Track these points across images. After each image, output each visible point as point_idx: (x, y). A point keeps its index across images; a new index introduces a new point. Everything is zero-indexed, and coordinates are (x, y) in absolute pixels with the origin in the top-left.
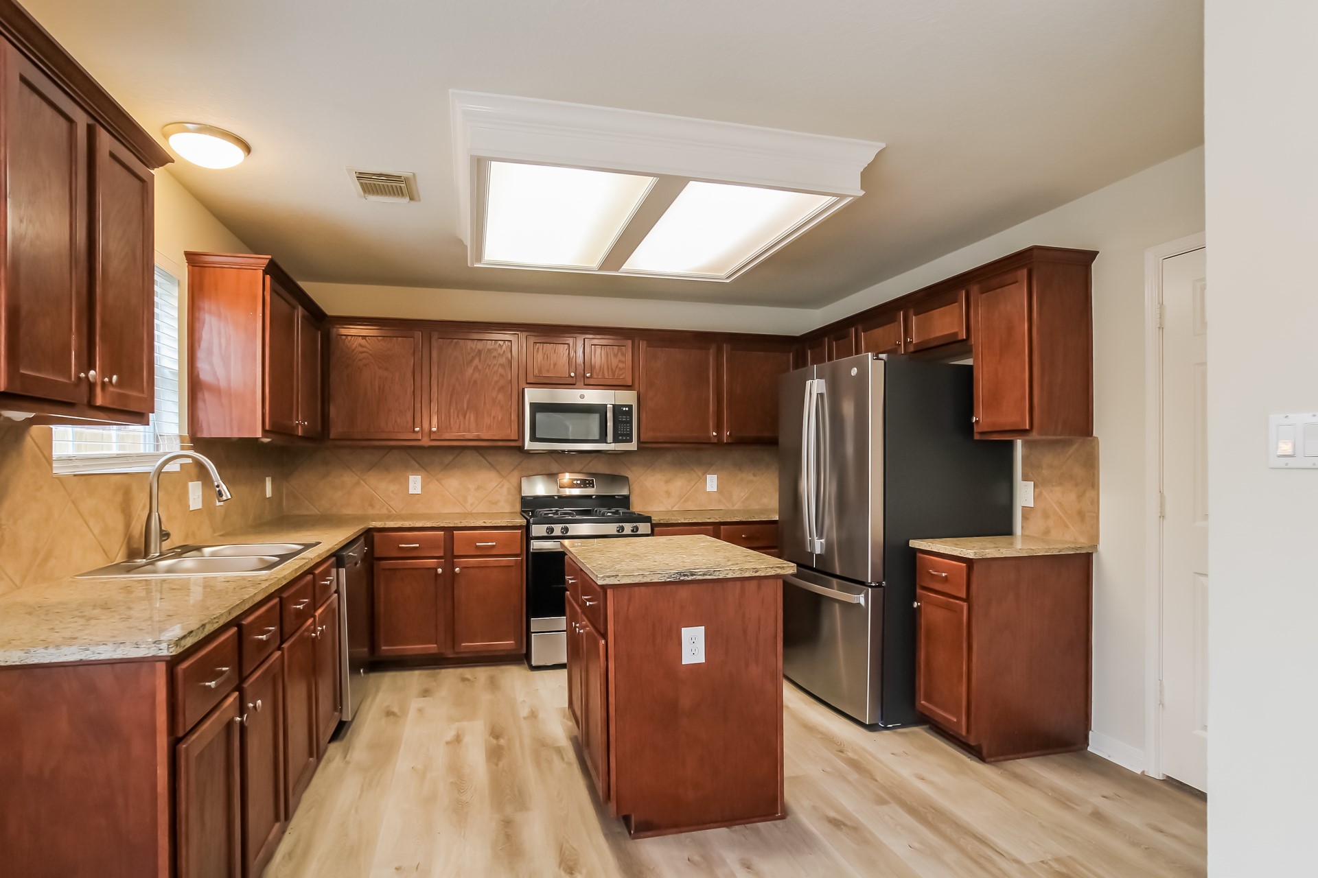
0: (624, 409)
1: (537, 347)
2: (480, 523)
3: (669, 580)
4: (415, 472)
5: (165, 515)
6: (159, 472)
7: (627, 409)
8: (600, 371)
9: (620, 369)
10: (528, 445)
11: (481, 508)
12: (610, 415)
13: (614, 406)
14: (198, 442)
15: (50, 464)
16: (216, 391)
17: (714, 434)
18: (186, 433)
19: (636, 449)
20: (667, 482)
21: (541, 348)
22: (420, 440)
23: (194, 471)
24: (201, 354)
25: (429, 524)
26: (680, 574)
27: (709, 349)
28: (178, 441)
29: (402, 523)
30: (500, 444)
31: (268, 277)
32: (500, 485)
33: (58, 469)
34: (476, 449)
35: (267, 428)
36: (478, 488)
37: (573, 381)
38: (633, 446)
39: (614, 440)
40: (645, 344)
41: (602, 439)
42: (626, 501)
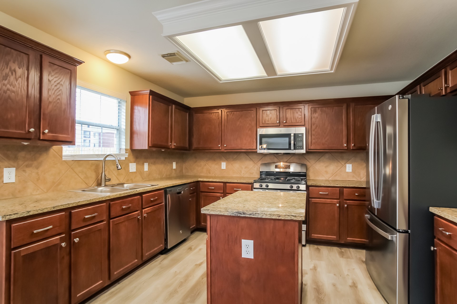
0: (300, 135)
1: (264, 112)
2: (236, 181)
3: (232, 215)
4: (223, 161)
6: (105, 160)
7: (301, 135)
8: (290, 120)
9: (299, 118)
10: (259, 151)
11: (247, 175)
12: (292, 138)
13: (295, 134)
14: (133, 150)
15: (62, 158)
16: (137, 134)
17: (345, 145)
18: (129, 147)
19: (305, 152)
20: (326, 167)
21: (265, 112)
22: (221, 150)
25: (218, 181)
26: (238, 212)
27: (343, 106)
28: (125, 151)
29: (209, 179)
30: (250, 151)
31: (151, 96)
32: (254, 167)
33: (64, 159)
34: (245, 153)
35: (150, 146)
36: (246, 168)
37: (279, 125)
38: (304, 151)
39: (295, 149)
40: (310, 107)
41: (290, 148)
42: (305, 175)
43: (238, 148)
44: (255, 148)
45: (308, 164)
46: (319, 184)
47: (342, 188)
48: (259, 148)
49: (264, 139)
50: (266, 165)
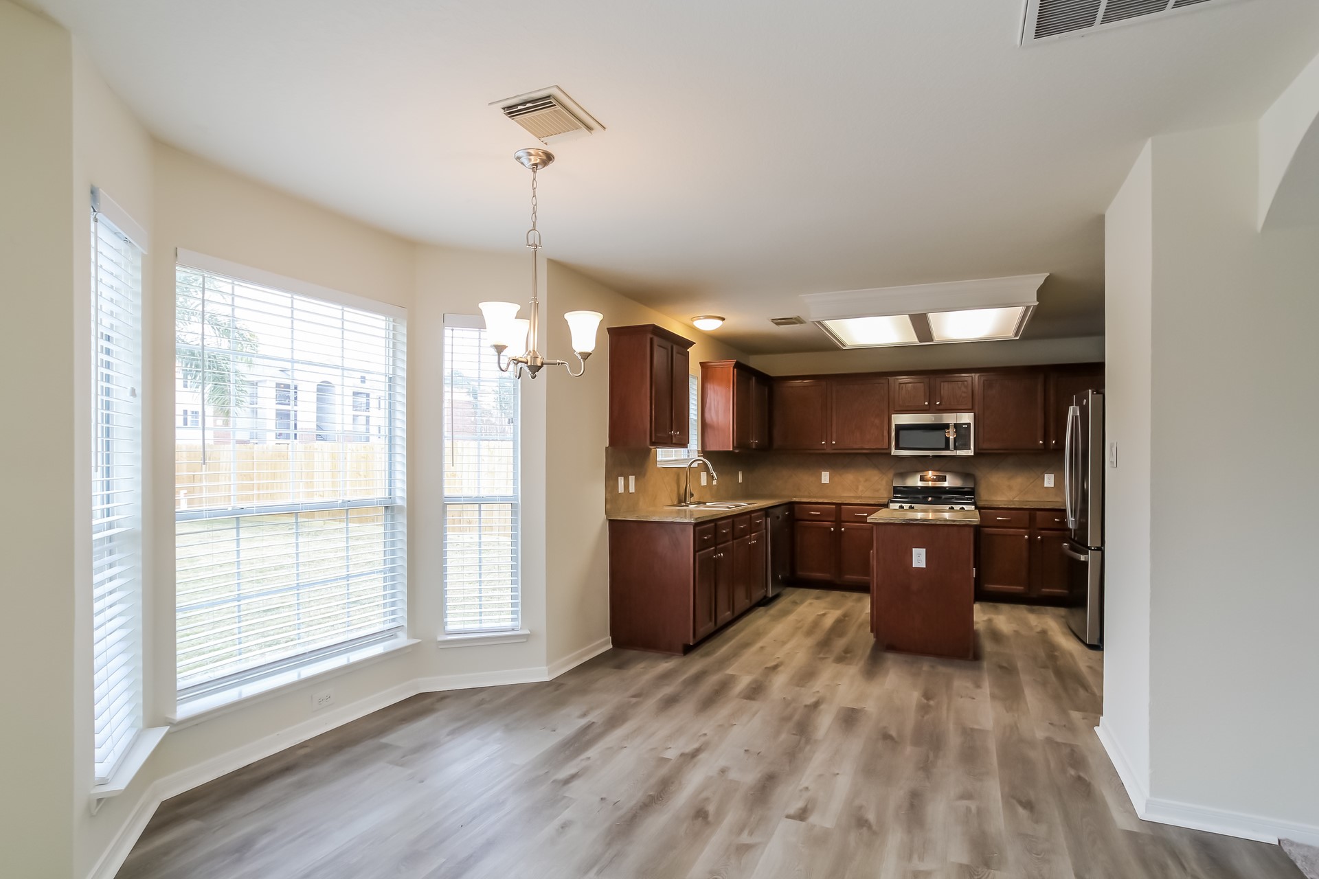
0: (964, 426)
1: (901, 386)
2: (857, 502)
3: (903, 522)
4: (826, 470)
5: (692, 487)
6: (690, 467)
7: (966, 426)
8: (948, 400)
9: (963, 398)
10: (894, 452)
11: (868, 494)
12: (951, 431)
13: (955, 425)
14: (705, 453)
15: (656, 463)
16: (712, 427)
17: (1041, 442)
18: (701, 449)
19: (973, 454)
20: (1009, 479)
21: (904, 387)
22: (825, 449)
23: (703, 466)
24: (707, 410)
25: (826, 501)
26: (910, 519)
27: (1039, 378)
28: (697, 454)
29: (811, 499)
30: (877, 451)
31: (735, 370)
32: (881, 479)
33: (658, 465)
34: (866, 455)
35: (736, 446)
36: (865, 480)
37: (927, 408)
38: (970, 453)
39: (956, 448)
40: (983, 378)
41: (947, 448)
42: (972, 492)
43: (855, 447)
44: (886, 446)
45: (978, 473)
46: (995, 504)
47: (1032, 512)
48: (893, 443)
49: (902, 433)
50: (903, 475)
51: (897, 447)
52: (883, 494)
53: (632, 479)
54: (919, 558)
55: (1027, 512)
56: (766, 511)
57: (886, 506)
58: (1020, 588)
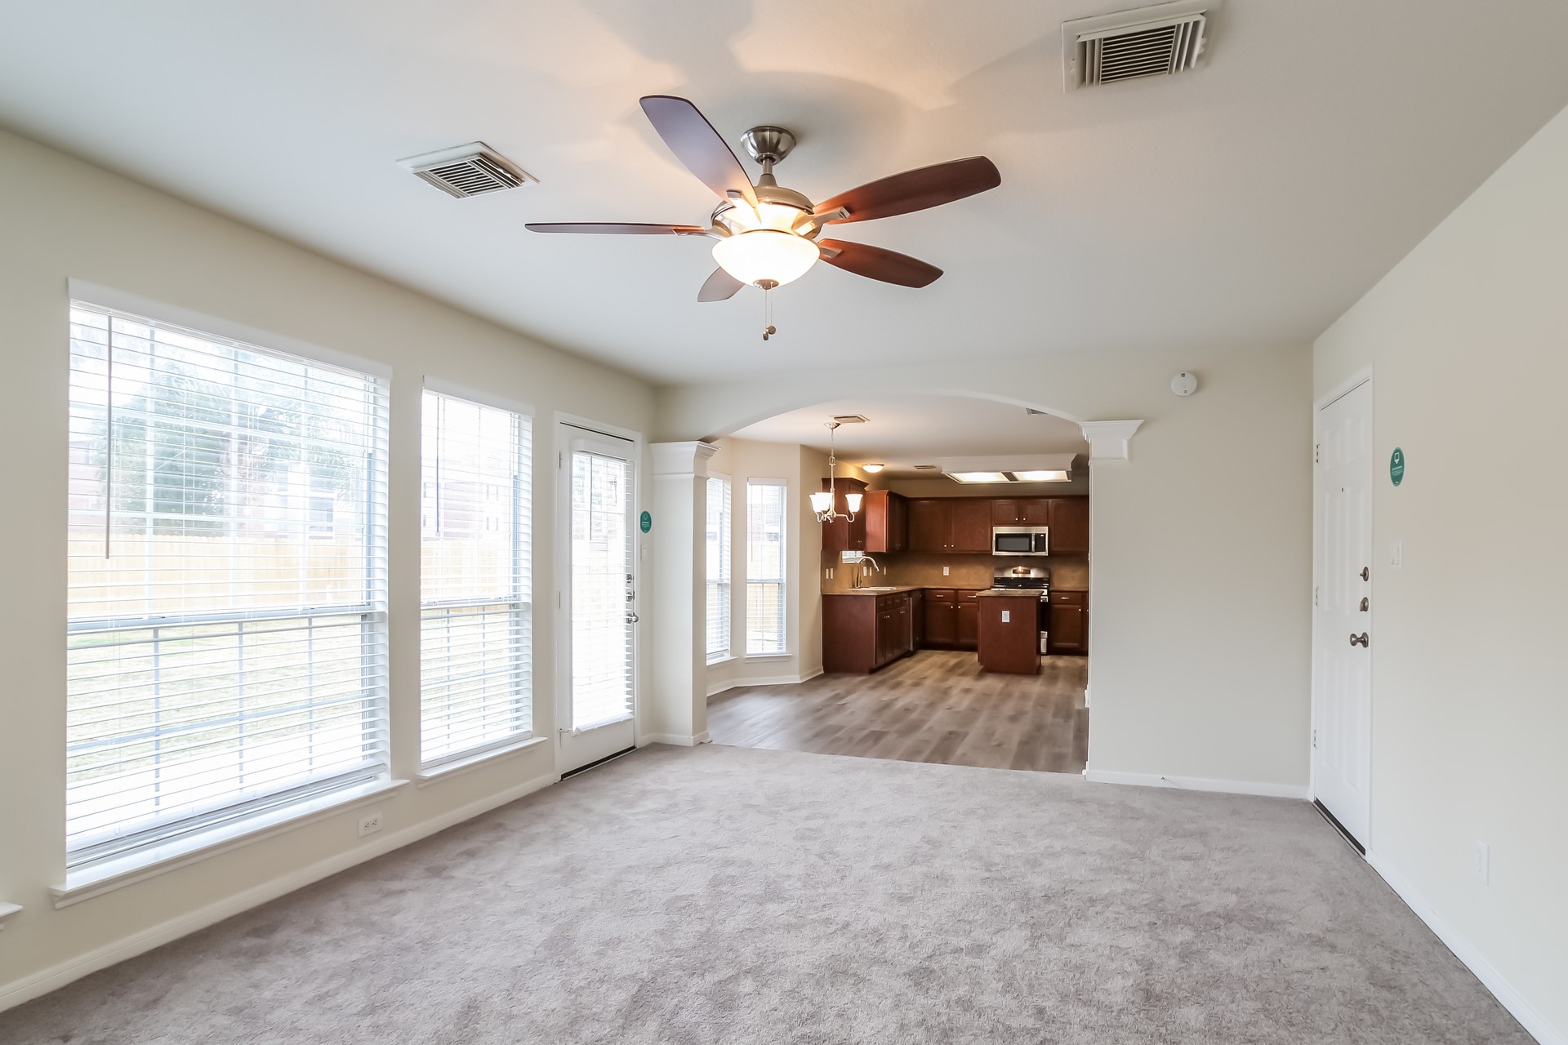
0: (1042, 536)
4: (947, 566)
8: (1031, 518)
9: (1043, 516)
10: (994, 552)
11: (974, 582)
12: (1033, 539)
13: (1036, 535)
14: (866, 553)
16: (871, 536)
21: (1002, 507)
22: (947, 551)
23: (866, 563)
24: (867, 523)
25: (950, 588)
30: (983, 553)
31: (889, 497)
32: (985, 572)
34: (975, 555)
35: (887, 548)
36: (975, 574)
37: (1016, 523)
38: (1046, 554)
39: (1036, 551)
40: (1055, 503)
41: (1030, 550)
42: (1049, 581)
43: (968, 549)
44: (989, 549)
45: (1052, 568)
46: (1060, 589)
48: (994, 549)
49: (1000, 540)
50: (1003, 569)
51: (996, 550)
52: (988, 584)
53: (832, 570)
54: (1006, 617)
55: (1080, 594)
56: (909, 593)
57: (990, 589)
58: (1075, 645)
